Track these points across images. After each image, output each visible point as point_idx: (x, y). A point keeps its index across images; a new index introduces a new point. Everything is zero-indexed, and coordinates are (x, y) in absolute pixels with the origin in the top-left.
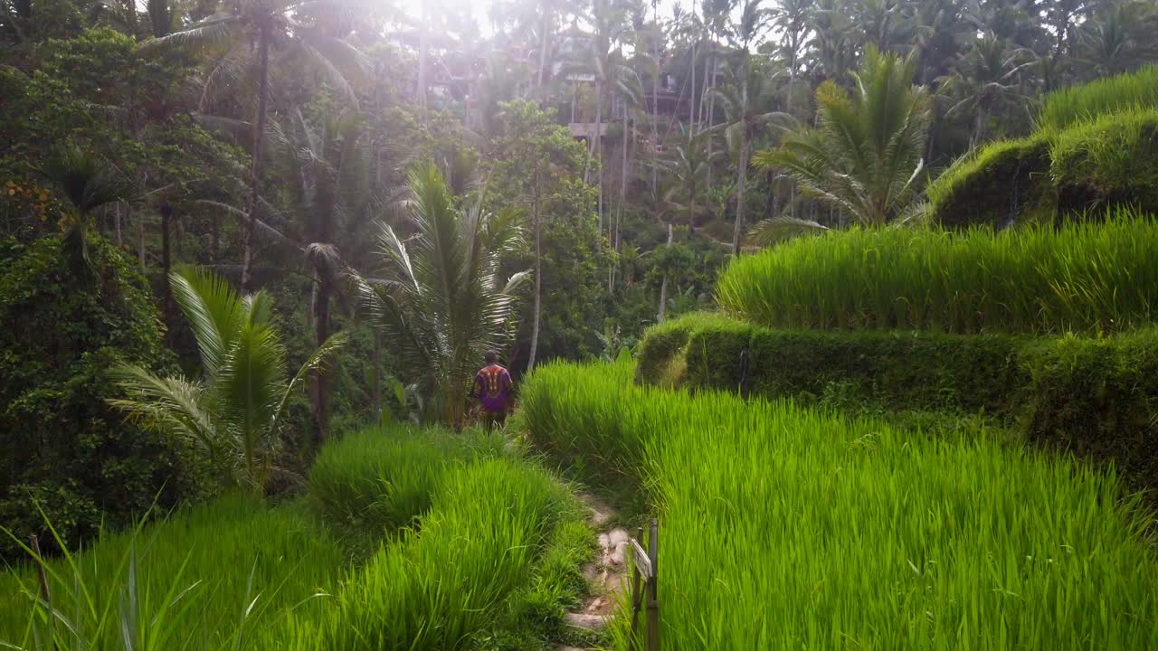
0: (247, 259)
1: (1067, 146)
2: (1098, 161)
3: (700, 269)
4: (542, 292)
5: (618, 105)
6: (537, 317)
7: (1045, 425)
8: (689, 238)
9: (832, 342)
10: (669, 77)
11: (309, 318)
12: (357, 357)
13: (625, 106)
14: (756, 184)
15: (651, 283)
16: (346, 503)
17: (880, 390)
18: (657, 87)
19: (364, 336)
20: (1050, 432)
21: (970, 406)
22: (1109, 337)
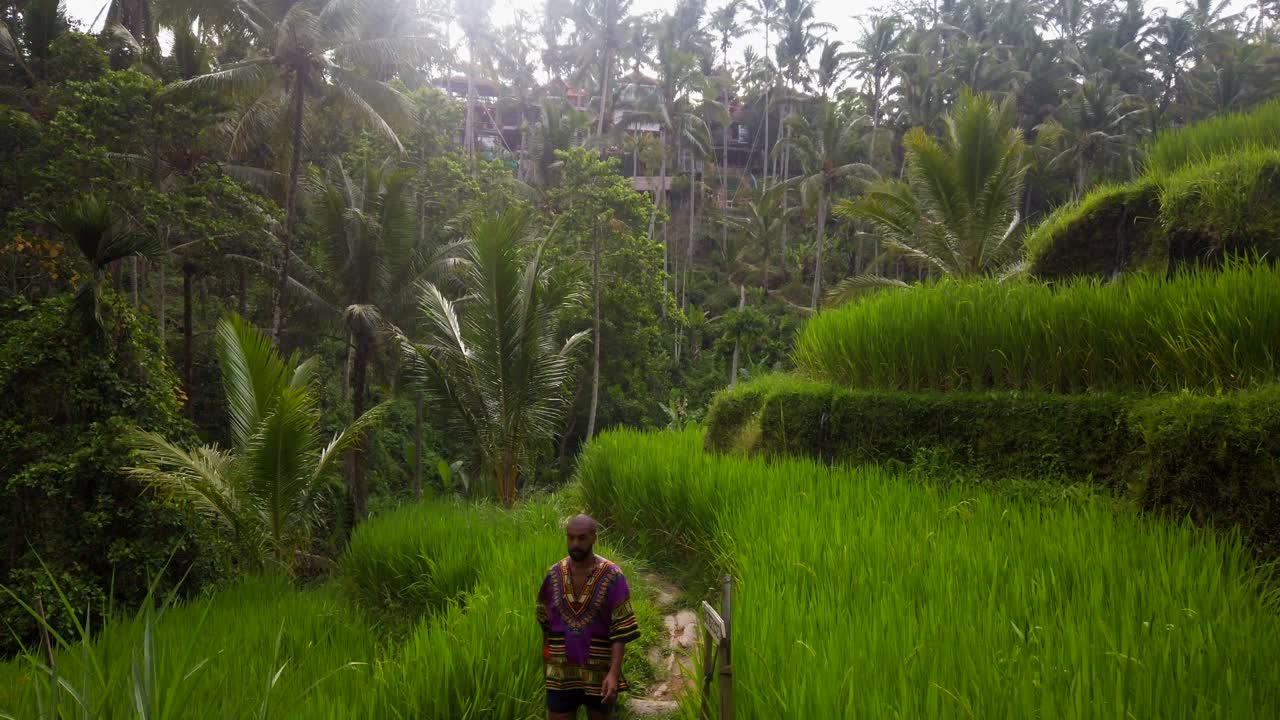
0: (277, 322)
1: (1177, 190)
2: (1212, 202)
3: (775, 336)
4: (602, 358)
5: (684, 157)
6: (596, 386)
7: (1159, 493)
8: (763, 301)
9: (922, 404)
10: (740, 126)
11: (344, 389)
12: (395, 431)
13: (692, 158)
14: (836, 243)
15: (721, 351)
16: (384, 584)
17: (976, 457)
18: (727, 138)
19: (405, 408)
20: (1166, 500)
21: (1076, 474)
22: (1229, 394)
